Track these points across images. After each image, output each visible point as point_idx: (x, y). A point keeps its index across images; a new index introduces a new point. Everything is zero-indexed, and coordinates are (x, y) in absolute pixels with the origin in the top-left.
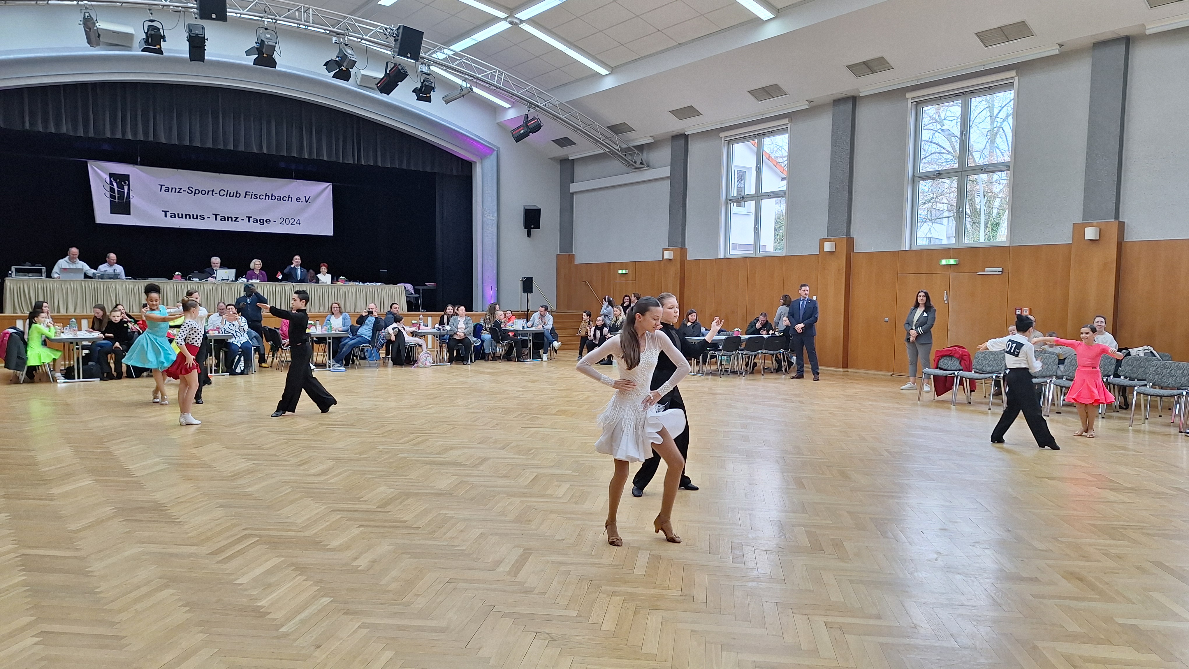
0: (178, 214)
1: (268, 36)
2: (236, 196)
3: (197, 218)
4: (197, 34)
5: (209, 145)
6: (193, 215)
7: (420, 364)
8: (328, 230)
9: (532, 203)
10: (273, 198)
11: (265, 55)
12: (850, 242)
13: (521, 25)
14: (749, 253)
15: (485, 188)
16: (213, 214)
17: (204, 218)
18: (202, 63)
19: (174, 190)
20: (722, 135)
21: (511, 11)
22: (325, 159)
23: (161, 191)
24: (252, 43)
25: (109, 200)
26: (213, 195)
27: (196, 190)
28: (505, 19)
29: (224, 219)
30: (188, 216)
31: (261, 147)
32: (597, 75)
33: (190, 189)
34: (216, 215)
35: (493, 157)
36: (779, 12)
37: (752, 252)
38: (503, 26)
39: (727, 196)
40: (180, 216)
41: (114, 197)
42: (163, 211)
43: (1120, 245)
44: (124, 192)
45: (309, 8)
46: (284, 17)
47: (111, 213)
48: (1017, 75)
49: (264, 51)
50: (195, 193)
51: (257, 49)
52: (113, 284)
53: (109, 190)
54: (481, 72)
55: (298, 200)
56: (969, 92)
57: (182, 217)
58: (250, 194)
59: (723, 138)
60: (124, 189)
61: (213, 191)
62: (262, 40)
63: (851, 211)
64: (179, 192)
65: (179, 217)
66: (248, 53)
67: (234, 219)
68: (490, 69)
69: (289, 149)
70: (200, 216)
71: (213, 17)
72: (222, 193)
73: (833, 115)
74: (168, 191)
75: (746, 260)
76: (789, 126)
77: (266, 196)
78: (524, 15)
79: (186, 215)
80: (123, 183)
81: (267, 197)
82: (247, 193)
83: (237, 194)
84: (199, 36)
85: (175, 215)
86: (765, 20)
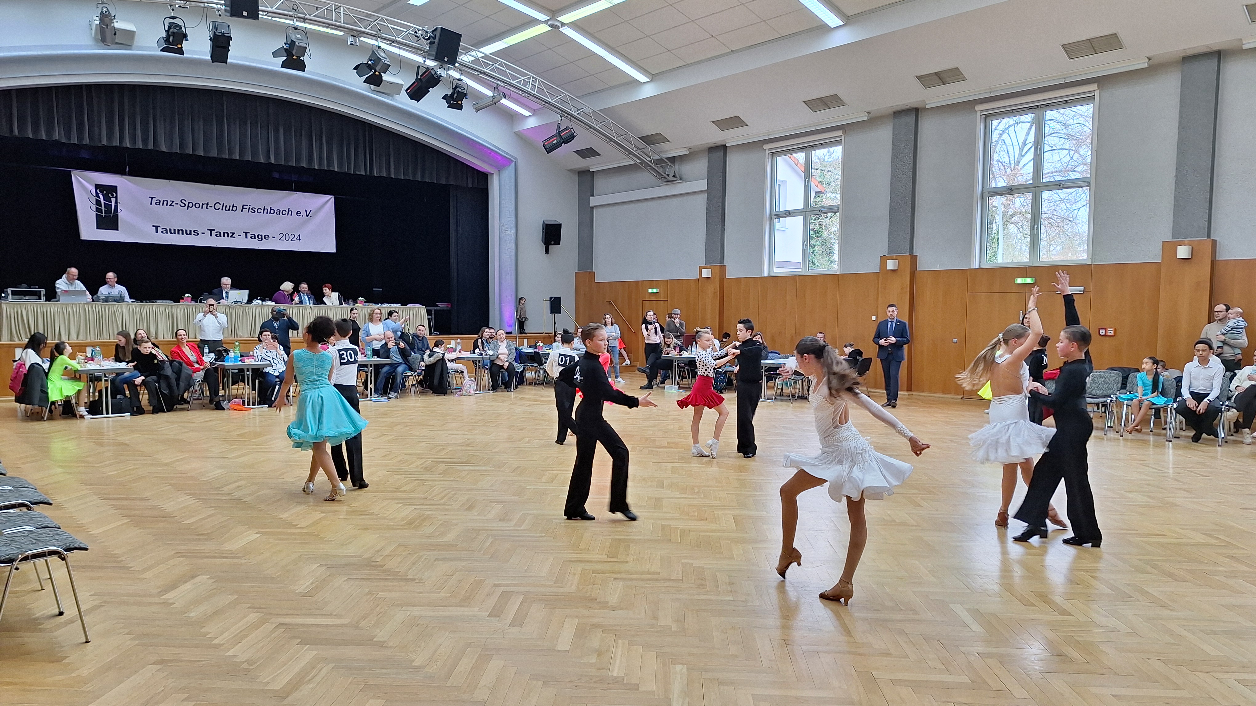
0: (170, 230)
1: (299, 36)
2: (232, 210)
3: (190, 234)
4: (224, 34)
5: (214, 154)
6: (186, 231)
7: (464, 392)
8: (329, 246)
9: (553, 218)
10: (272, 211)
11: (294, 57)
12: (914, 259)
13: (562, 28)
14: (797, 270)
15: (503, 202)
16: (208, 230)
17: (198, 234)
18: (225, 64)
19: (165, 202)
20: (766, 147)
21: (554, 13)
22: (336, 170)
23: (151, 204)
24: (280, 43)
25: (94, 214)
26: (207, 208)
27: (189, 203)
28: (546, 22)
29: (219, 234)
30: (181, 232)
31: (269, 158)
32: (635, 83)
33: (183, 201)
34: (211, 230)
35: (511, 168)
36: (848, 20)
37: (801, 270)
38: (543, 28)
39: (771, 211)
40: (173, 231)
41: (100, 211)
42: (153, 226)
43: (1214, 263)
44: (111, 205)
45: (340, 7)
46: (314, 16)
47: (97, 228)
48: (1099, 88)
49: (294, 52)
50: (188, 206)
51: (286, 50)
52: (119, 308)
53: (95, 203)
54: (515, 78)
55: (298, 213)
56: (1045, 106)
57: (175, 233)
58: (248, 207)
59: (767, 151)
60: (111, 202)
61: (208, 204)
62: (292, 40)
63: (914, 228)
64: (170, 205)
65: (171, 233)
66: (275, 54)
67: (230, 235)
68: (524, 75)
69: (298, 160)
70: (194, 231)
71: (244, 14)
72: (217, 206)
73: (894, 128)
74: (159, 204)
75: (794, 278)
76: (843, 138)
77: (264, 209)
78: (567, 18)
79: (179, 230)
80: (110, 195)
81: (266, 210)
82: (245, 207)
83: (233, 208)
84: (226, 35)
85: (166, 230)
86: (832, 27)
